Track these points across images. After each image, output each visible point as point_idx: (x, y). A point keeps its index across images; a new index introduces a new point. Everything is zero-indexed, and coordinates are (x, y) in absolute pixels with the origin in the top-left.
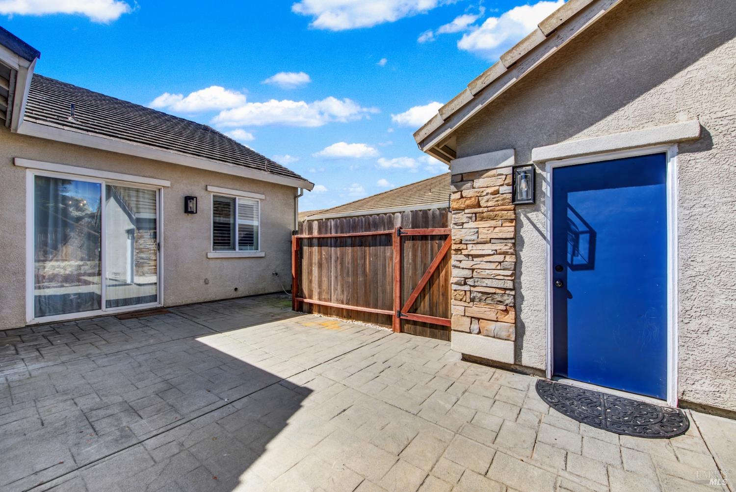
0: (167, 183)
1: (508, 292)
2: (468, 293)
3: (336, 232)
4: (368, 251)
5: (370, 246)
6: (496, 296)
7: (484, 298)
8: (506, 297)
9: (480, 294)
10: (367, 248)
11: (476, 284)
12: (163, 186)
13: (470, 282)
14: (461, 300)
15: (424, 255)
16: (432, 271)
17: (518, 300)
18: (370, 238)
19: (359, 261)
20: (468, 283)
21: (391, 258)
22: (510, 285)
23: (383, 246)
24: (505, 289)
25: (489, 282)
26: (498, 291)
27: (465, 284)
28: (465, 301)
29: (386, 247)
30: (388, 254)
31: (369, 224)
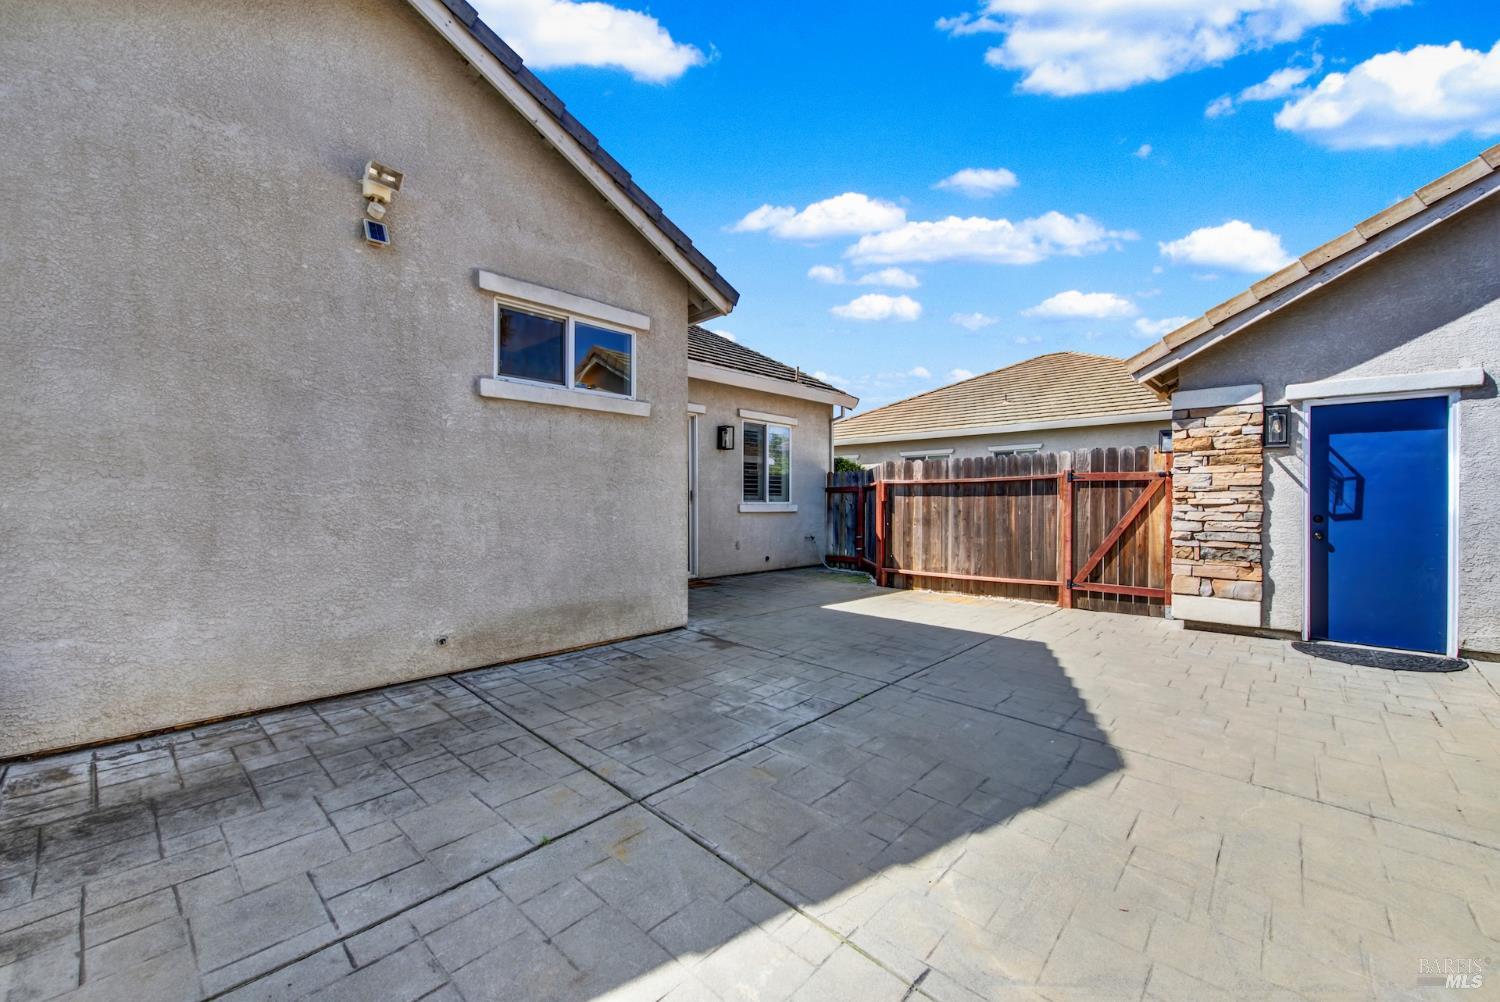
0: (702, 409)
1: (1252, 546)
2: (1197, 550)
3: (958, 476)
4: (1014, 503)
5: (1017, 495)
6: (1236, 552)
7: (1219, 554)
8: (1250, 552)
9: (1214, 550)
10: (1013, 499)
11: (1208, 538)
12: (698, 413)
13: (1200, 536)
14: (1186, 558)
15: (1111, 506)
16: (1124, 526)
17: (1266, 555)
18: (1018, 485)
19: (997, 516)
20: (1196, 538)
21: (1054, 511)
22: (1255, 538)
23: (1040, 494)
24: (1249, 543)
25: (1227, 536)
26: (1239, 545)
27: (1192, 538)
28: (1193, 559)
29: (1045, 497)
30: (1048, 505)
31: (1016, 464)
